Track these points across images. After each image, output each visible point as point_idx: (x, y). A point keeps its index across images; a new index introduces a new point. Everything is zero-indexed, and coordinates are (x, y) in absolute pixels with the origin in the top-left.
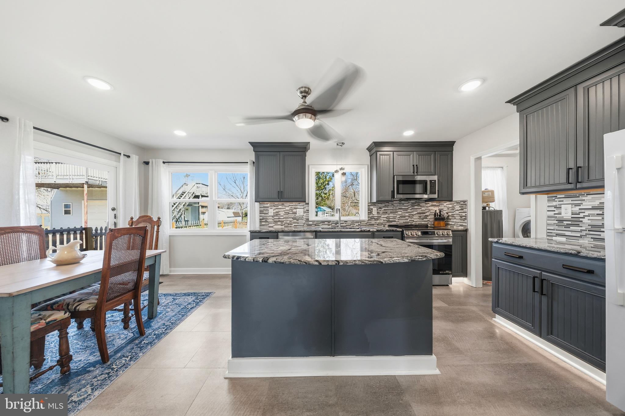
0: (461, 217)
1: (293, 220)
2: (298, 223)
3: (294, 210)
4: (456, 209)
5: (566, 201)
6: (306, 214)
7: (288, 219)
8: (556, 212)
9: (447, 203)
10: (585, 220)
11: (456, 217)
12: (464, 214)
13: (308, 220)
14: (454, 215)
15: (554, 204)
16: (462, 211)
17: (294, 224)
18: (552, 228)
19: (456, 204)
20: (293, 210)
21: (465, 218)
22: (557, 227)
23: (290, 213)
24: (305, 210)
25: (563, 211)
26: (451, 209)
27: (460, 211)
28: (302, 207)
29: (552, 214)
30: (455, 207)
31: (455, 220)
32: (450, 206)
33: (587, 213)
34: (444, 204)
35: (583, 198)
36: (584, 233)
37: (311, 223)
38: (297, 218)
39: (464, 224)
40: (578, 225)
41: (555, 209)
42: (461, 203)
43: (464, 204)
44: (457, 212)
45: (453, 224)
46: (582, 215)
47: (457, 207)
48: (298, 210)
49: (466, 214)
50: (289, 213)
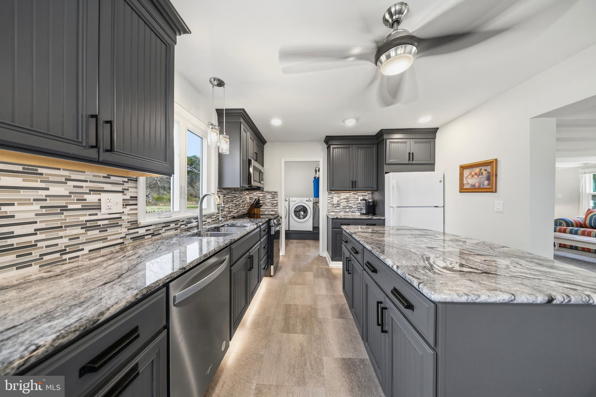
0: (273, 204)
1: (83, 231)
2: (105, 239)
3: (92, 198)
4: (268, 198)
5: (335, 195)
6: (131, 210)
7: (61, 234)
8: (331, 201)
9: (257, 193)
10: (341, 204)
11: (267, 204)
12: (275, 202)
13: (135, 224)
14: (265, 203)
15: (331, 196)
16: (274, 199)
17: (87, 248)
18: (330, 208)
19: (268, 194)
20: (86, 197)
21: (276, 205)
22: (332, 208)
23: (70, 207)
24: (128, 197)
25: (334, 199)
26: (262, 197)
27: (271, 200)
28: (120, 188)
29: (329, 201)
30: (266, 196)
31: (266, 207)
32: (261, 195)
33: (342, 201)
34: (254, 193)
35: (341, 194)
36: (341, 210)
37: (142, 231)
38: (99, 223)
39: (275, 210)
40: (339, 206)
41: (331, 199)
42: (272, 193)
43: (275, 194)
44: (269, 200)
45: (264, 210)
46: (340, 202)
47: (269, 196)
48: (104, 196)
49: (277, 201)
50: (64, 209)
